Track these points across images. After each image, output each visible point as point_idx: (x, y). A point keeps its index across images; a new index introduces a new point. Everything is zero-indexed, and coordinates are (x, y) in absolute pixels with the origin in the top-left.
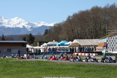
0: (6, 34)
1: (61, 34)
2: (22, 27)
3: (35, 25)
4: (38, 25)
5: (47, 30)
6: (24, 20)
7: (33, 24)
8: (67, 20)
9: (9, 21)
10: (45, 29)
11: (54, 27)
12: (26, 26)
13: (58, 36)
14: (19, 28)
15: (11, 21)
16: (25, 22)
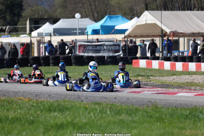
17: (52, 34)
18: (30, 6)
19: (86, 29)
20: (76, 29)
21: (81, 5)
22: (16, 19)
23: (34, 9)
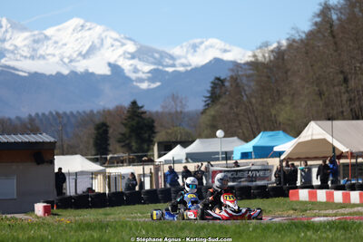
0: (23, 109)
1: (286, 99)
2: (106, 71)
3: (172, 58)
4: (189, 56)
5: (218, 83)
6: (115, 35)
7: (163, 55)
8: (316, 24)
9: (36, 41)
10: (212, 79)
11: (254, 65)
12: (126, 65)
13: (274, 112)
14: (92, 74)
15: (47, 38)
16: (123, 45)
17: (184, 161)
18: (162, 126)
19: (232, 153)
20: (218, 153)
21: (237, 124)
22: (146, 147)
23: (170, 131)
